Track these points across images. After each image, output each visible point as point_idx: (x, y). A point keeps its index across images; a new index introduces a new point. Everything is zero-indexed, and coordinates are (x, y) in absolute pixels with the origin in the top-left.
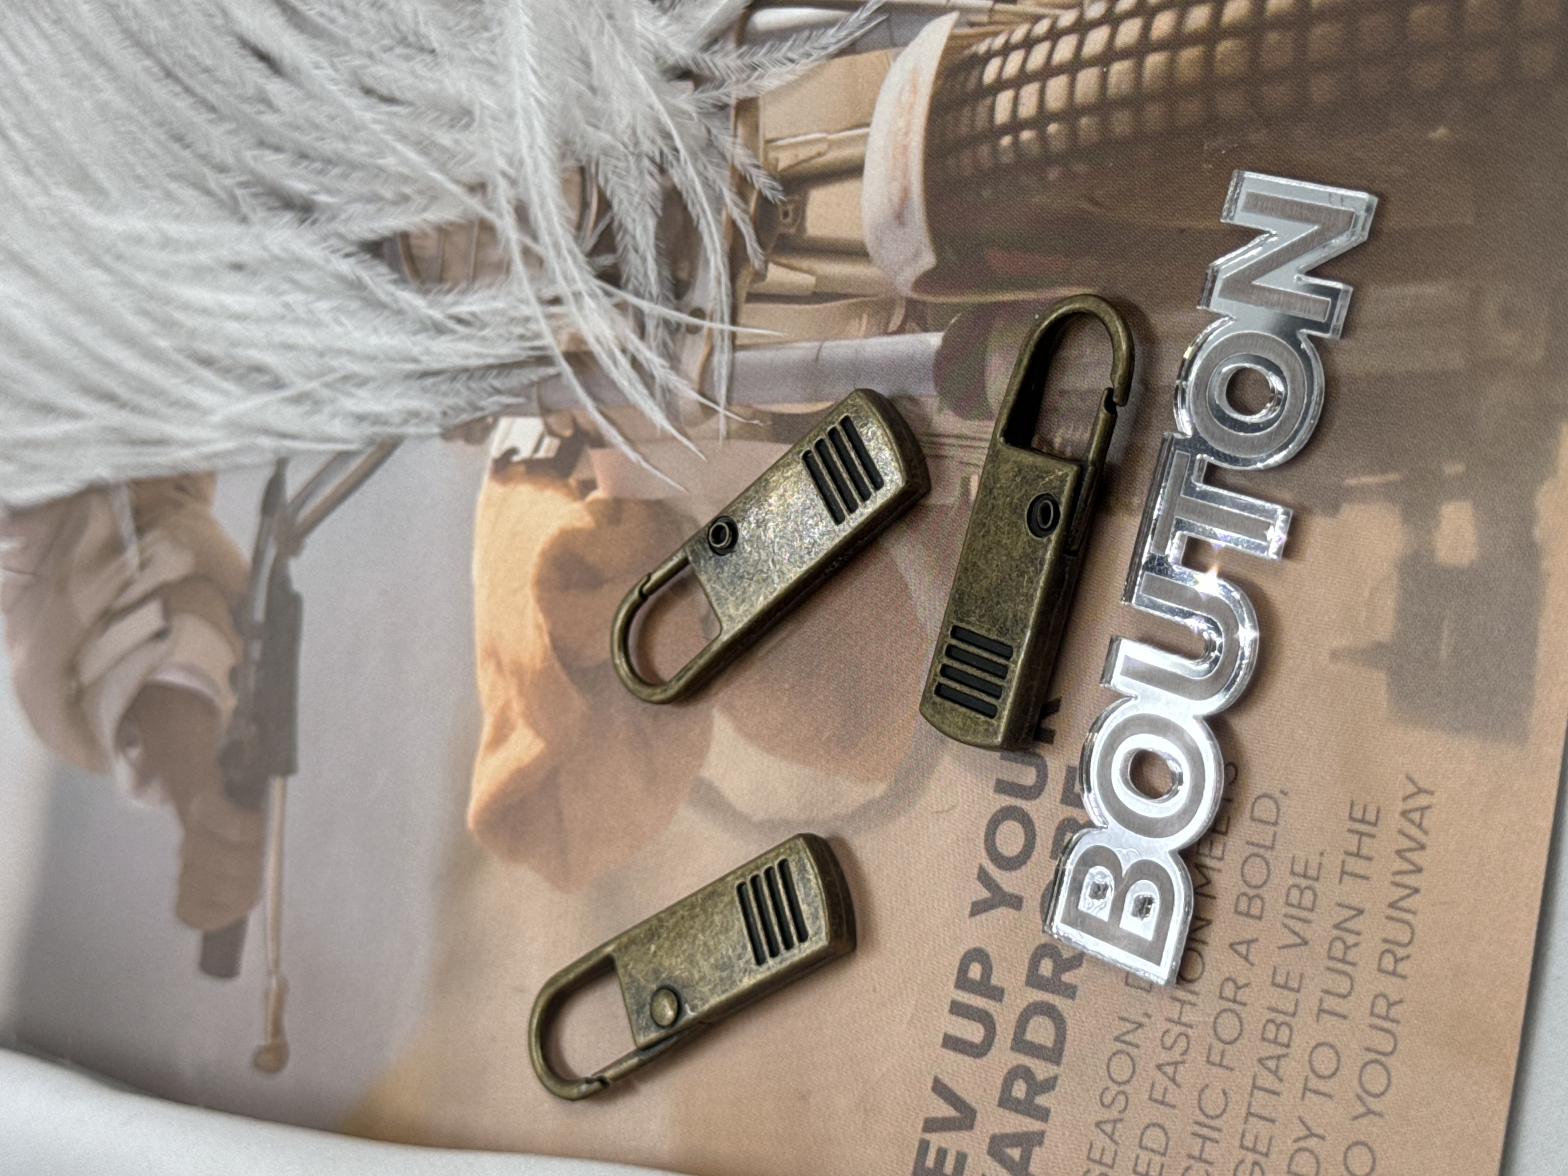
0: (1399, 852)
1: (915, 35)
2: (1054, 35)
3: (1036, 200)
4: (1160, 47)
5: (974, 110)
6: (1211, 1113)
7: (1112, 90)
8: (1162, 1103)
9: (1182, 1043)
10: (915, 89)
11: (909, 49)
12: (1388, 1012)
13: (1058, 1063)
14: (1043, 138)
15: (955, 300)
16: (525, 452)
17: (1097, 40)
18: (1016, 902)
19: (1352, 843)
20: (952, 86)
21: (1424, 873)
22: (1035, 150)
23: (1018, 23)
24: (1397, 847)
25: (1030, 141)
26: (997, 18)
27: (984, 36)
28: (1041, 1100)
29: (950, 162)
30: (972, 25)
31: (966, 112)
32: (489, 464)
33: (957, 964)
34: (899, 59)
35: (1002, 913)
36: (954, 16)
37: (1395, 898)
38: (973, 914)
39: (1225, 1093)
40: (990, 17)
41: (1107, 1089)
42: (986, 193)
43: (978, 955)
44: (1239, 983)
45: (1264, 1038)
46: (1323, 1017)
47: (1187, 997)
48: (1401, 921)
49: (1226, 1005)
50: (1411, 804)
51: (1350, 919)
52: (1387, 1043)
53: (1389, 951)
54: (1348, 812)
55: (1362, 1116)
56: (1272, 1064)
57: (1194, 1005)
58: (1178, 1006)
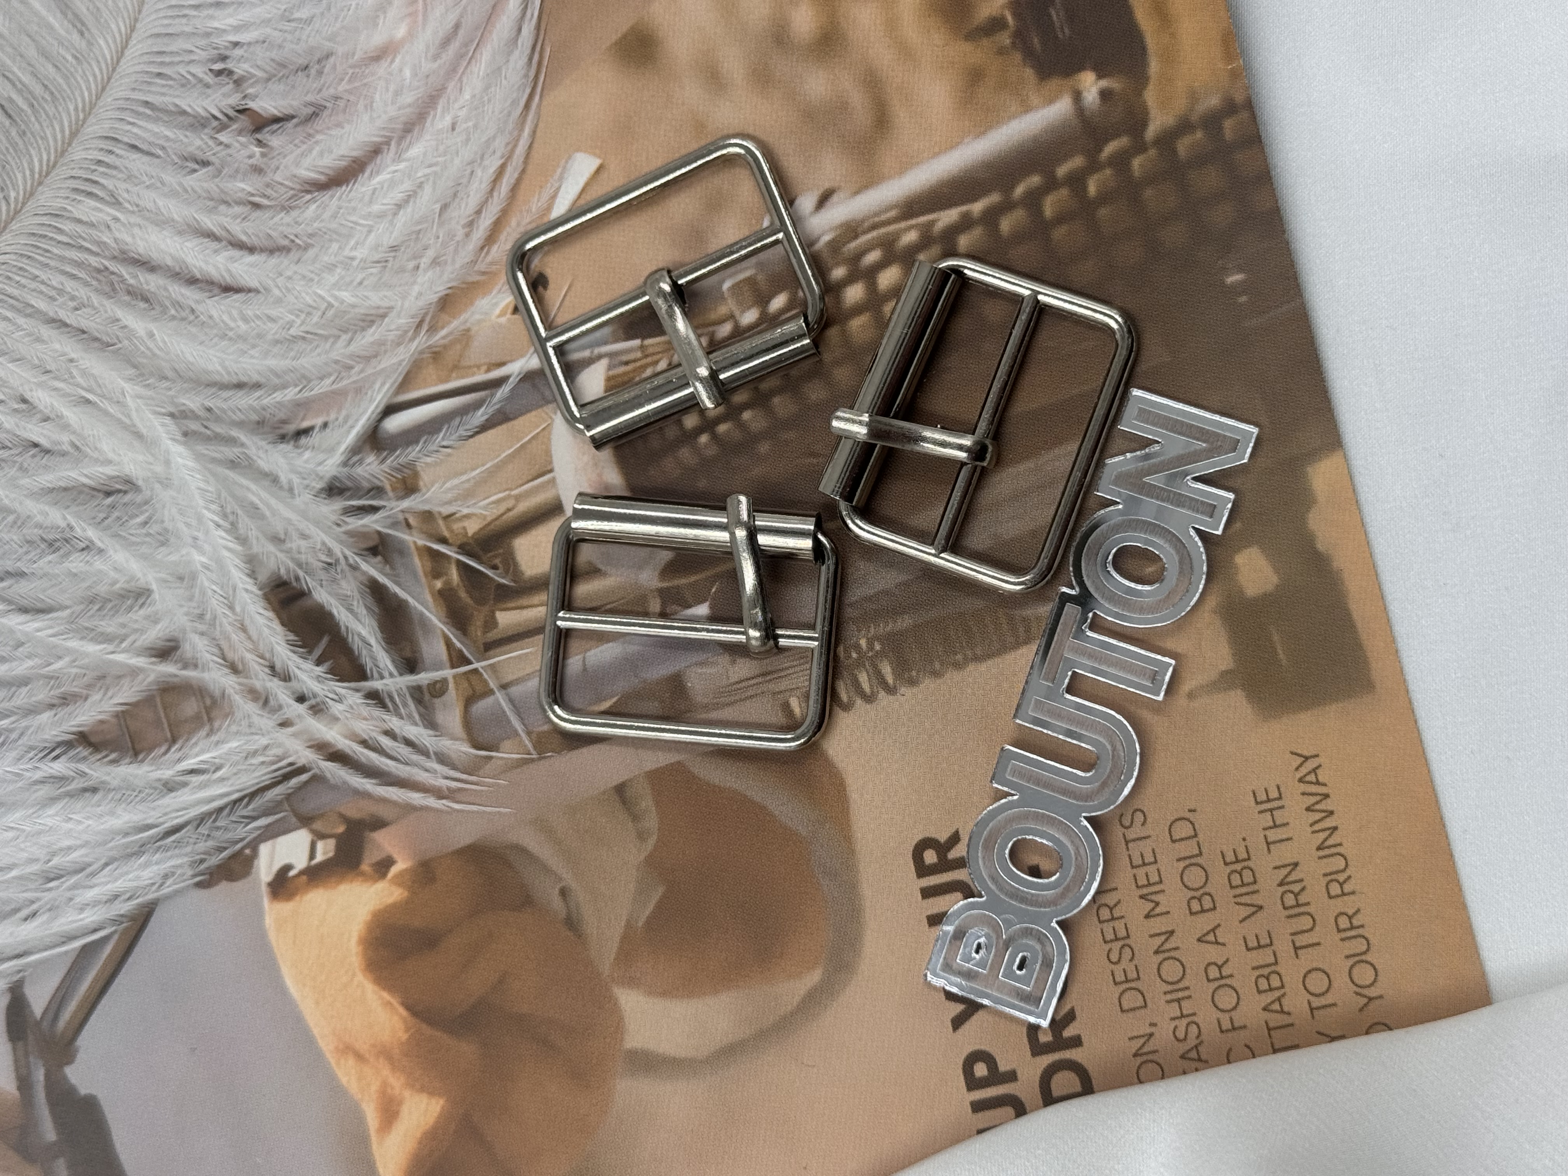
0: (1308, 809)
12: (1351, 923)
14: (740, 425)
15: (708, 573)
16: (301, 864)
19: (1267, 820)
21: (1337, 814)
22: (737, 436)
24: (1305, 806)
25: (728, 431)
26: (651, 350)
30: (626, 363)
32: (264, 890)
33: (960, 1073)
35: (983, 1013)
36: (602, 364)
37: (1320, 841)
38: (955, 1029)
40: (642, 352)
43: (975, 1057)
44: (1220, 963)
45: (1260, 992)
46: (1300, 952)
47: (1180, 995)
48: (1332, 855)
49: (1217, 984)
50: (1303, 771)
51: (1289, 873)
52: (1359, 946)
53: (1332, 881)
54: (1252, 799)
55: (1366, 1005)
56: (1276, 1007)
57: (1189, 997)
58: (1176, 1004)
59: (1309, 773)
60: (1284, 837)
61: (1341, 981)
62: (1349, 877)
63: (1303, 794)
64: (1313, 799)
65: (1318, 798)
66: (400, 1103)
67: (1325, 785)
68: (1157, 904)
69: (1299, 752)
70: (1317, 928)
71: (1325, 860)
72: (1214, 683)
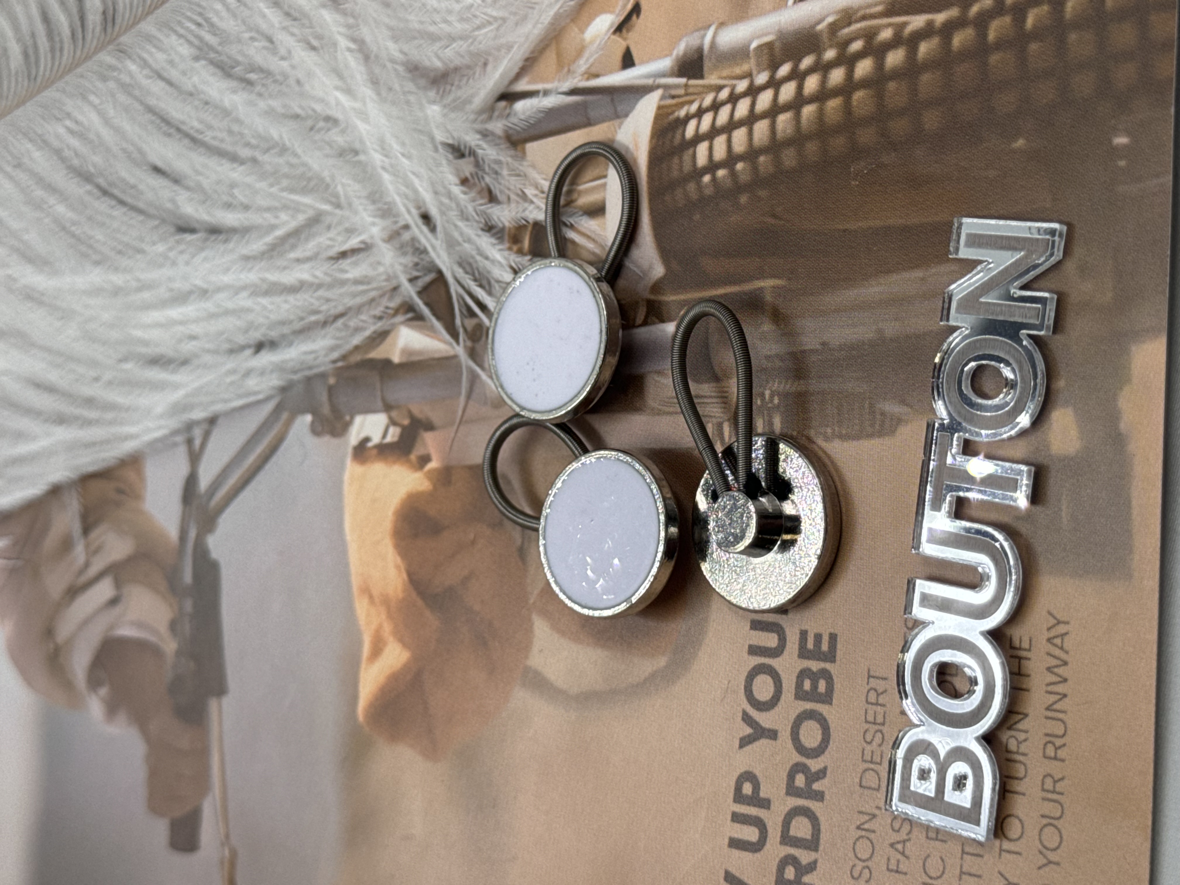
0: (1049, 669)
1: (632, 108)
2: (734, 99)
3: (733, 219)
4: (811, 100)
5: (681, 158)
6: (933, 875)
7: (780, 135)
8: (897, 871)
9: (907, 826)
11: (629, 119)
12: (1054, 787)
13: (816, 849)
14: (733, 174)
15: (682, 297)
16: (376, 439)
17: (765, 99)
18: (773, 735)
19: (1014, 665)
20: (664, 143)
21: (1069, 682)
22: (729, 183)
23: (707, 93)
24: (1048, 665)
25: (724, 177)
26: (691, 90)
27: (682, 105)
28: (807, 879)
29: (668, 198)
30: (673, 97)
31: (676, 160)
32: (350, 451)
33: (733, 784)
34: (622, 127)
35: (763, 743)
36: (658, 93)
37: (1050, 702)
38: (741, 746)
39: (943, 860)
40: (685, 90)
41: (854, 866)
42: (697, 217)
43: (748, 776)
46: (1008, 795)
48: (1056, 719)
50: (1054, 632)
51: (1019, 721)
52: (1054, 810)
53: (1050, 742)
55: (1045, 865)
59: (1058, 636)
60: (1024, 686)
61: (1032, 834)
62: (1064, 745)
63: (1049, 654)
64: (1055, 662)
65: (1059, 662)
66: (385, 644)
67: (1067, 652)
69: (1055, 614)
70: (1027, 780)
71: (1050, 721)
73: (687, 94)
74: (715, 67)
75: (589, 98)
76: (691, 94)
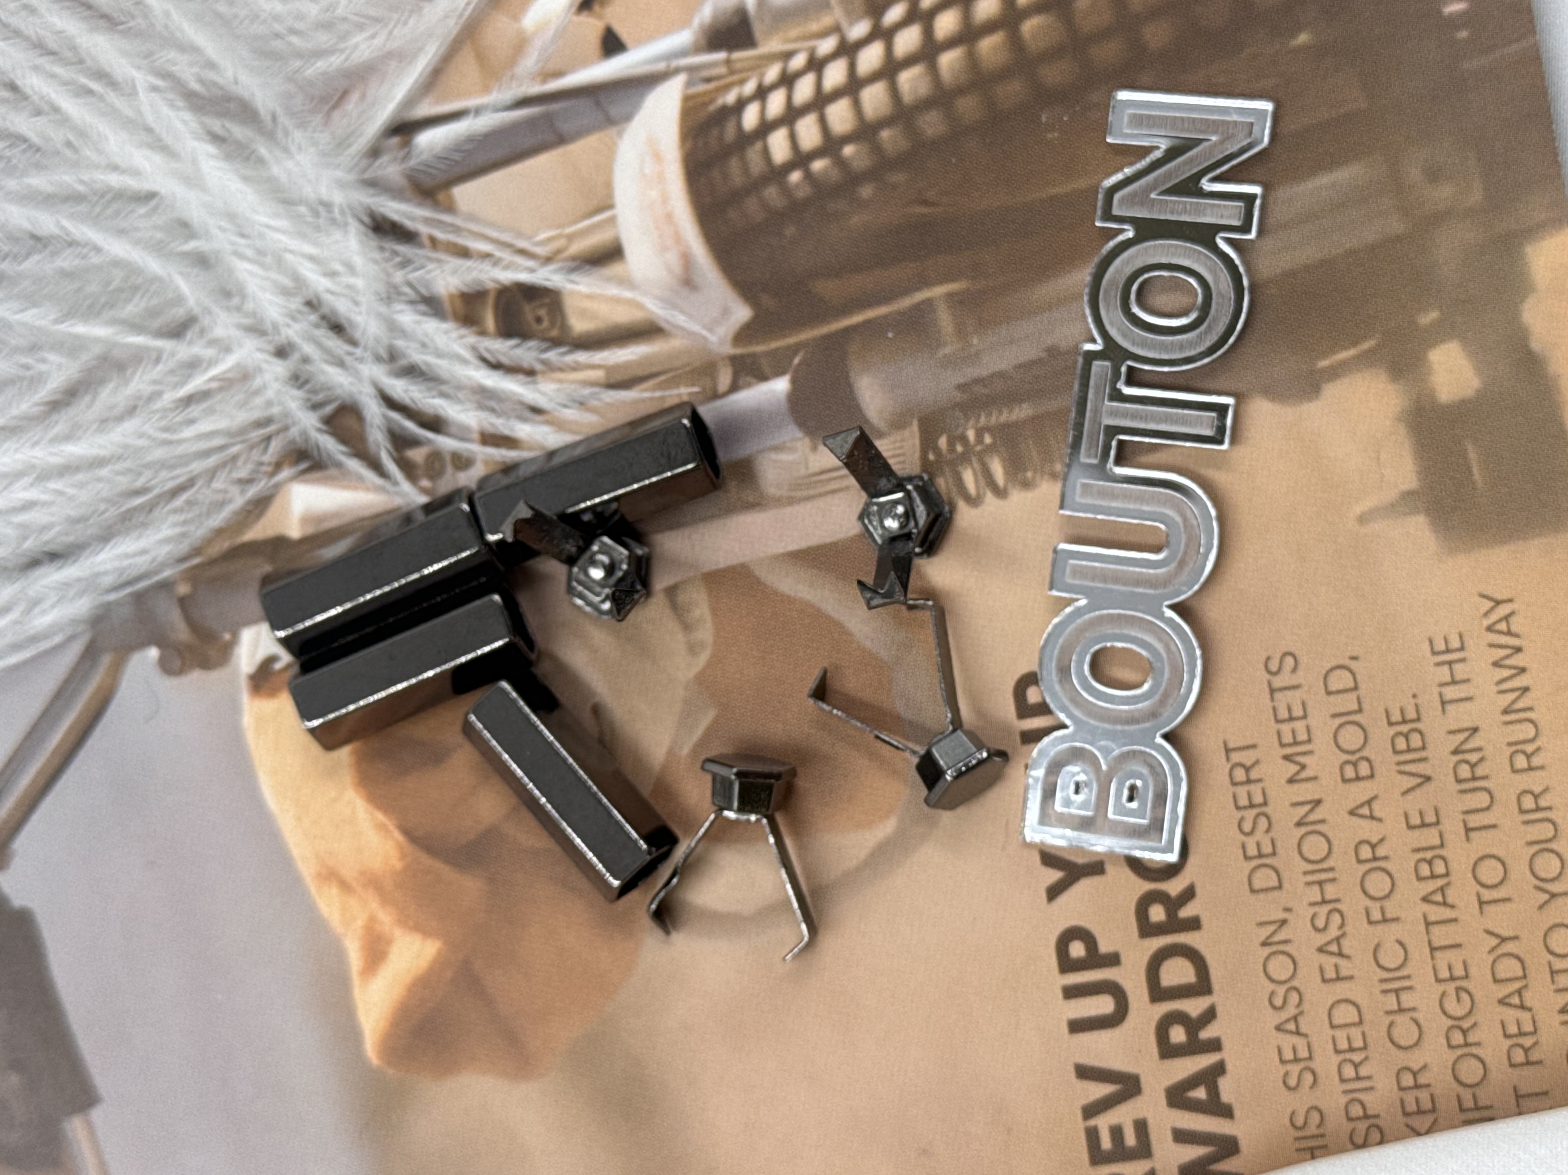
0: (1496, 664)
1: (637, 107)
2: (816, 65)
3: (856, 220)
4: (951, 43)
5: (742, 158)
6: (1393, 966)
7: (908, 98)
8: (1339, 979)
9: (1336, 919)
10: (657, 157)
11: (636, 122)
12: (1536, 803)
13: (1209, 993)
14: (840, 162)
15: (791, 340)
17: (870, 57)
18: (1095, 869)
19: (1444, 674)
20: (706, 144)
21: (1530, 671)
23: (766, 66)
24: (1491, 660)
25: (825, 170)
26: (738, 66)
27: (727, 87)
28: (1205, 1034)
29: (732, 214)
30: (708, 80)
31: (734, 164)
32: (243, 683)
33: (1052, 951)
34: (626, 135)
35: (1084, 885)
36: (681, 78)
37: (1506, 704)
38: (1051, 899)
39: (1401, 943)
40: (728, 67)
41: (1272, 994)
42: (790, 231)
43: (1074, 933)
44: (1374, 840)
45: (1420, 879)
46: (1473, 835)
47: (1323, 876)
48: (1519, 721)
49: (1368, 866)
50: (1494, 617)
51: (1466, 740)
52: (1547, 831)
53: (1517, 751)
54: (1429, 649)
55: (1546, 903)
56: (1439, 898)
57: (1333, 880)
58: (1316, 888)
59: (1500, 621)
60: (1463, 695)
61: (1519, 870)
62: (1538, 749)
63: (1492, 645)
64: (1503, 652)
65: (1508, 651)
66: (389, 942)
67: (1517, 636)
68: (1303, 767)
69: (1489, 593)
70: (1495, 807)
71: (1511, 727)
72: (1392, 505)
73: (732, 72)
74: (772, 30)
75: (555, 107)
76: (741, 71)
